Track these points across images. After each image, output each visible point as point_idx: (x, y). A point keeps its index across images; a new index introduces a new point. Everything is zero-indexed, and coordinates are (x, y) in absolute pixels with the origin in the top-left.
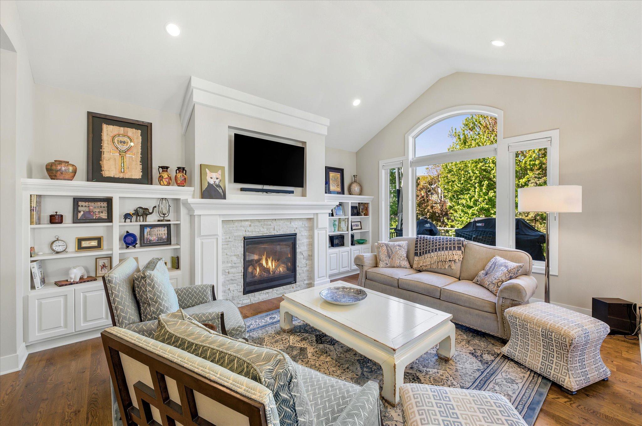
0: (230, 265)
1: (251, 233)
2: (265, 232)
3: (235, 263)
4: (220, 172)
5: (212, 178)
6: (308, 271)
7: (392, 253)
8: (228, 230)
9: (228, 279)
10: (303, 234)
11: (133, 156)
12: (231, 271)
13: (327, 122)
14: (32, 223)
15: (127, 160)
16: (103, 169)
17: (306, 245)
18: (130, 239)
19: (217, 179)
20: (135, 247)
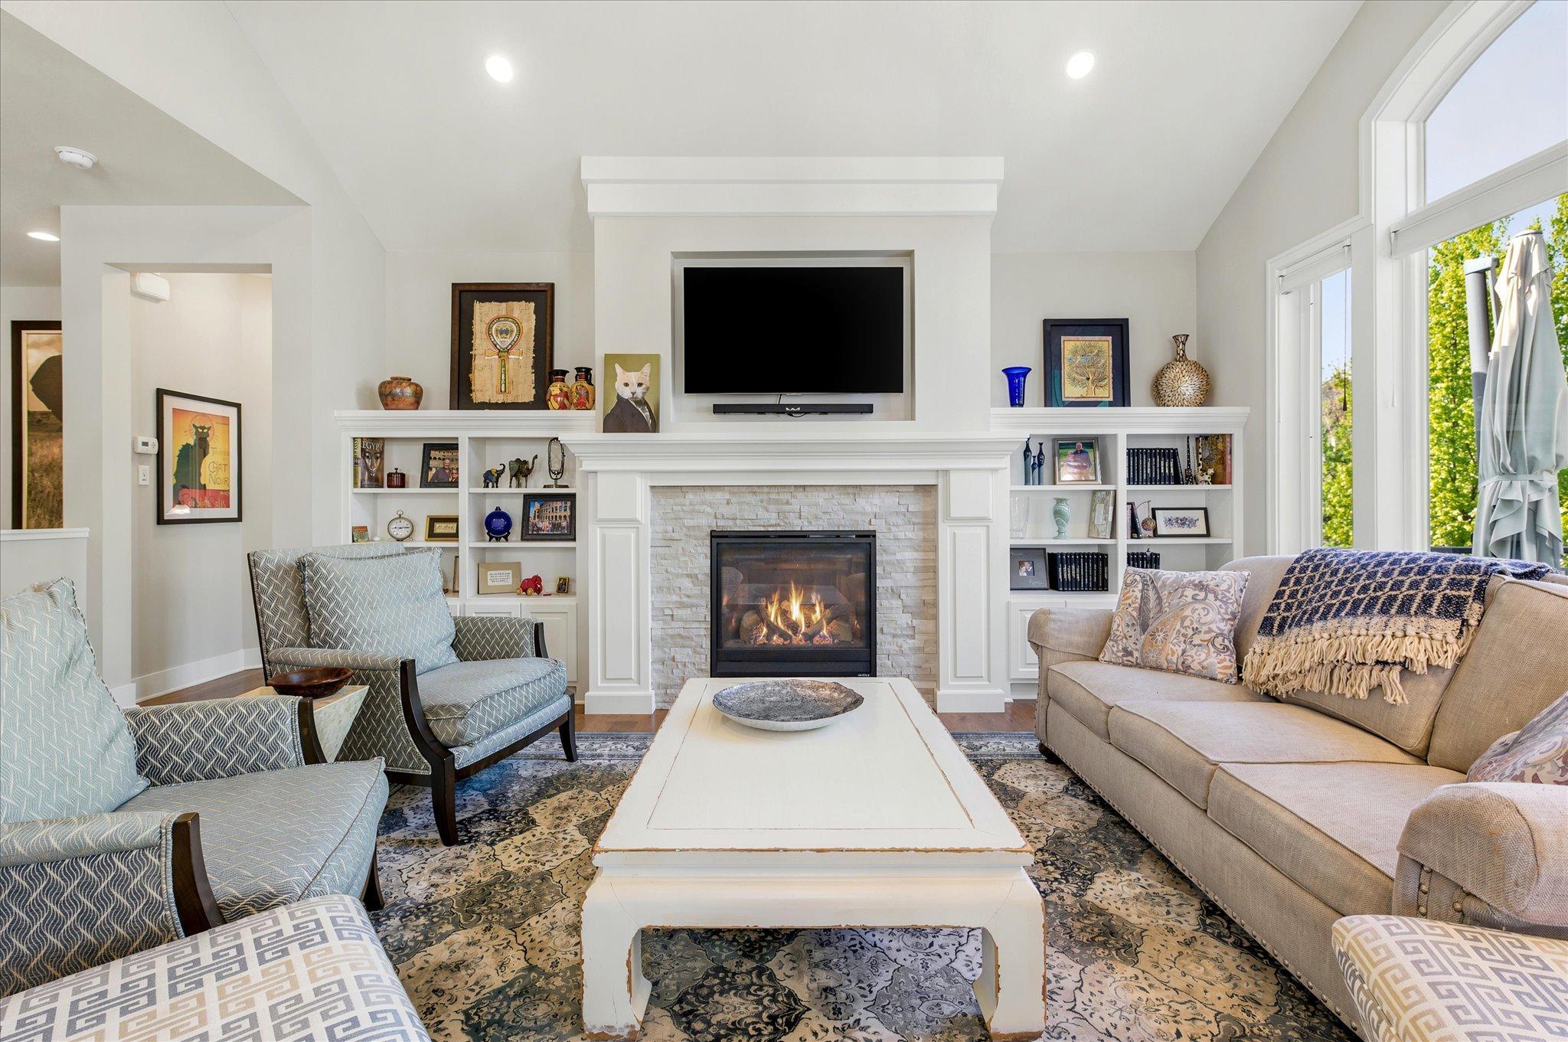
0: (675, 598)
1: (731, 523)
2: (773, 522)
3: (688, 597)
4: (647, 369)
5: (628, 384)
6: (920, 650)
7: (1160, 611)
8: (670, 511)
9: (670, 632)
10: (901, 535)
11: (521, 358)
12: (678, 613)
13: (994, 167)
14: (355, 485)
15: (510, 365)
16: (473, 388)
17: (912, 570)
18: (499, 523)
19: (640, 385)
20: (507, 540)
